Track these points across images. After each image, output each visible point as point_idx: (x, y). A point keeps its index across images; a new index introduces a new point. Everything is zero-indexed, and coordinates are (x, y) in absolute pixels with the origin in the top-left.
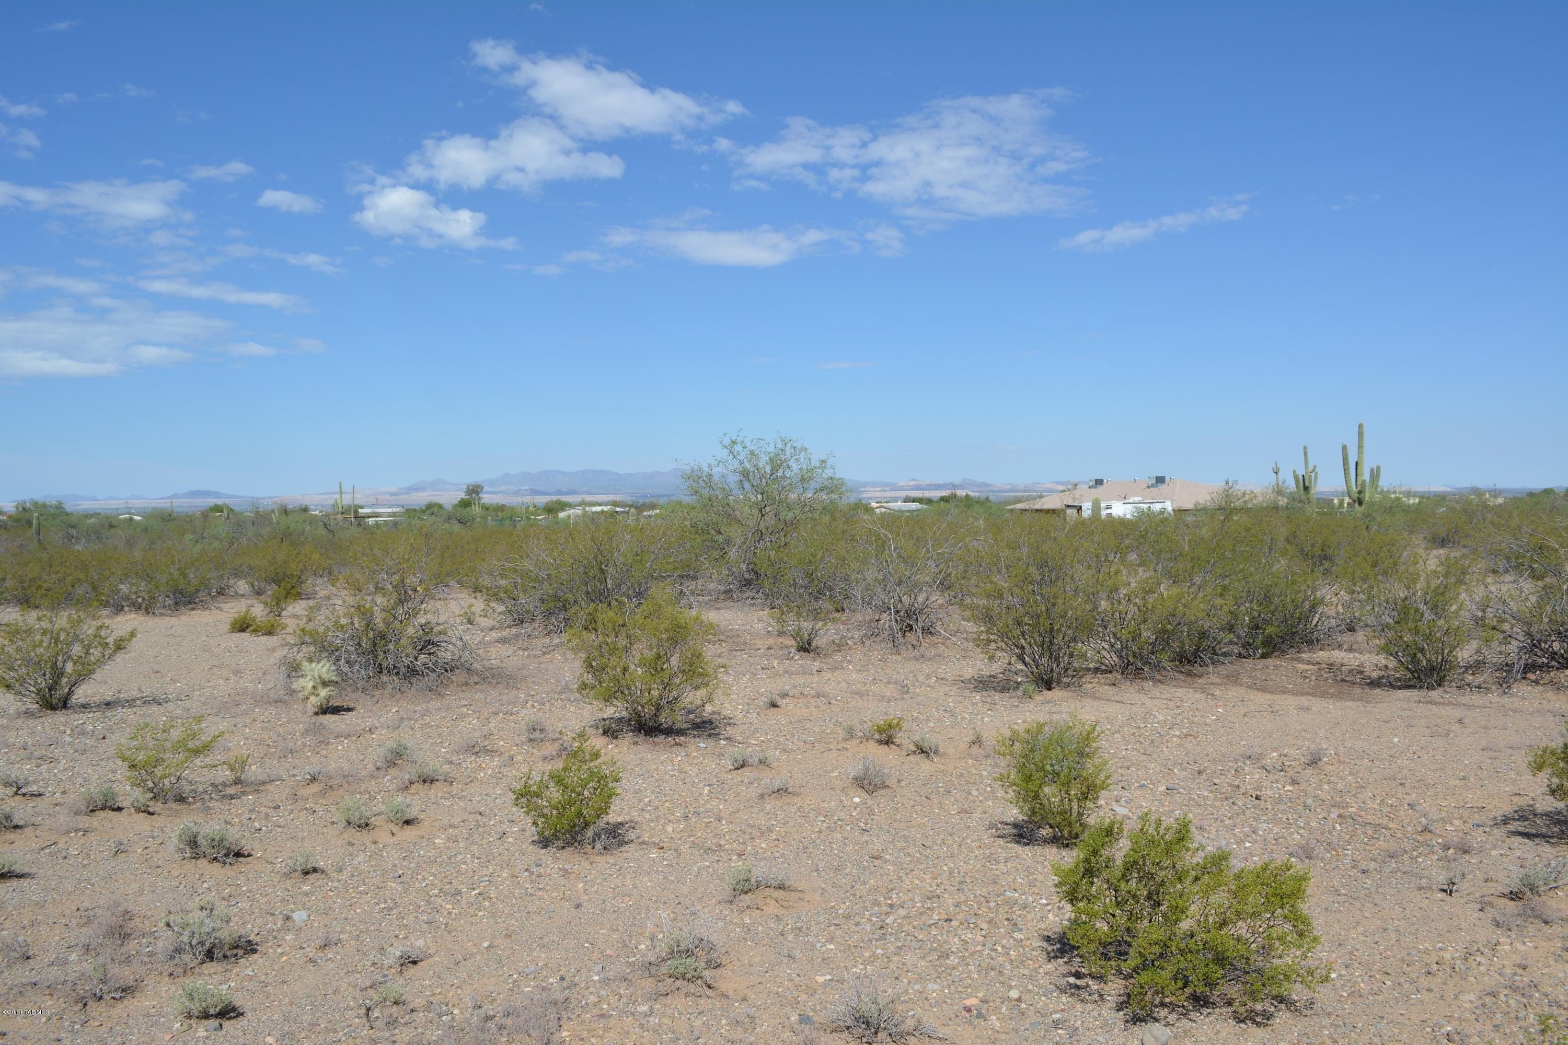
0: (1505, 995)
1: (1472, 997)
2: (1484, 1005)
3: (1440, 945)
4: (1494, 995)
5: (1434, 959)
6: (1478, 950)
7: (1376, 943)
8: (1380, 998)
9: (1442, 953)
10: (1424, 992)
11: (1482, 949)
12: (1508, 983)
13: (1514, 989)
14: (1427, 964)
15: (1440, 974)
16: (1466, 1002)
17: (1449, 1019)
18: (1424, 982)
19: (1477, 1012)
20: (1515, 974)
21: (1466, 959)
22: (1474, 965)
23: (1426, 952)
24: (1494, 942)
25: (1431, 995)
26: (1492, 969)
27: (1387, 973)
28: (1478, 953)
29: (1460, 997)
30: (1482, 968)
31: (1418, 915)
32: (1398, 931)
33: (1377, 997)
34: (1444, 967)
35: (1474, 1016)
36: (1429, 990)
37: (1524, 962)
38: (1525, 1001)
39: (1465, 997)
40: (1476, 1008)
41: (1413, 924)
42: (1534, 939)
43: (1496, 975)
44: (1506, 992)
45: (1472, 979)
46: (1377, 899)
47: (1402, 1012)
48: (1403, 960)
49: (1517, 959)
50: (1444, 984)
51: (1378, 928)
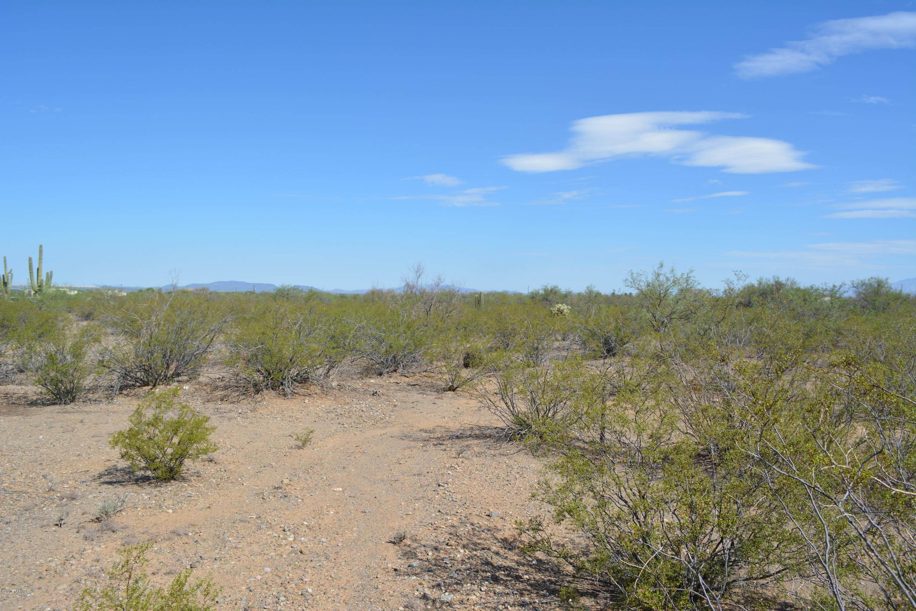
0: (85, 580)
1: (65, 586)
2: (71, 589)
3: (50, 559)
4: (78, 581)
5: (45, 567)
6: (72, 557)
7: (9, 567)
8: (7, 601)
9: (50, 563)
10: (36, 590)
11: (75, 556)
12: (87, 573)
13: (90, 575)
14: (41, 573)
15: (47, 577)
16: (61, 590)
17: (49, 603)
18: (37, 585)
19: (67, 594)
20: (92, 566)
21: (64, 564)
22: (69, 567)
23: (41, 565)
24: (82, 550)
25: (40, 591)
26: (79, 566)
27: (13, 585)
28: (72, 559)
29: (58, 588)
30: (73, 567)
31: (38, 543)
32: (25, 556)
33: (4, 602)
34: (50, 572)
35: (65, 597)
36: (39, 588)
37: (98, 558)
38: (96, 580)
39: (61, 587)
40: (67, 592)
41: (35, 549)
42: (106, 543)
43: (81, 569)
44: (86, 578)
45: (66, 575)
46: (13, 539)
47: (20, 607)
48: (25, 574)
49: (94, 557)
50: (49, 582)
51: (11, 558)
